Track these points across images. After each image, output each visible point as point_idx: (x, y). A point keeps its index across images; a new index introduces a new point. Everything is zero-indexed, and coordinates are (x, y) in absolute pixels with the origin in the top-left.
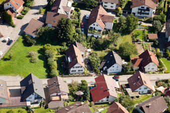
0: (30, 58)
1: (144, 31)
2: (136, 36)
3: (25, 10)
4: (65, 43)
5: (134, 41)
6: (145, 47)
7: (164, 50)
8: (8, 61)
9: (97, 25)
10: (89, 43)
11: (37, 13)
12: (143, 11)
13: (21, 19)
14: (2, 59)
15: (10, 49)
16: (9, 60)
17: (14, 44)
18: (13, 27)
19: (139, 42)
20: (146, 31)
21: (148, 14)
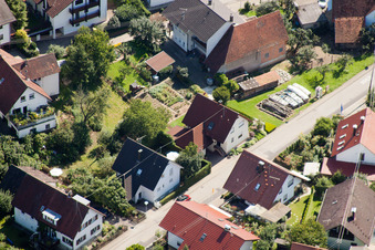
1: (126, 61)
2: (120, 81)
5: (129, 96)
6: (163, 98)
7: (210, 81)
9: (32, 97)
10: (37, 155)
12: (82, 13)
19: (139, 94)
20: (132, 58)
21: (98, 14)
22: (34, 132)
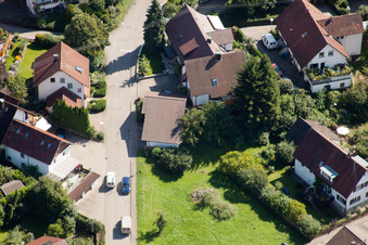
0: (207, 210)
3: (95, 81)
4: (266, 135)
8: (157, 239)
9: (331, 54)
10: (327, 112)
11: (134, 80)
13: (102, 109)
14: (140, 239)
15: (139, 204)
16: (157, 234)
17: (139, 186)
18: (99, 139)
22: (328, 89)
